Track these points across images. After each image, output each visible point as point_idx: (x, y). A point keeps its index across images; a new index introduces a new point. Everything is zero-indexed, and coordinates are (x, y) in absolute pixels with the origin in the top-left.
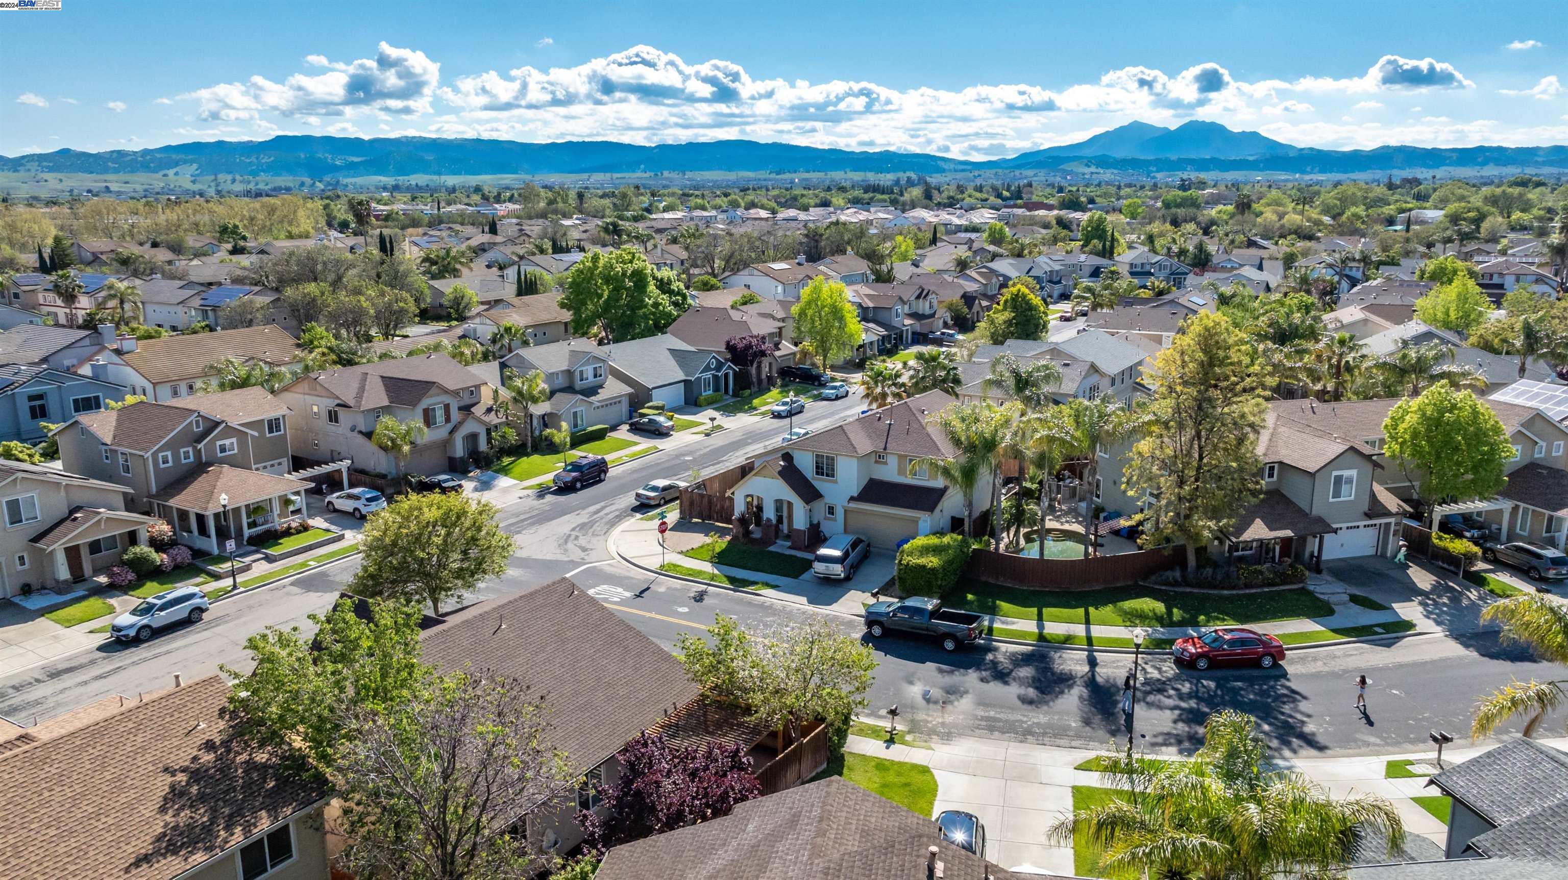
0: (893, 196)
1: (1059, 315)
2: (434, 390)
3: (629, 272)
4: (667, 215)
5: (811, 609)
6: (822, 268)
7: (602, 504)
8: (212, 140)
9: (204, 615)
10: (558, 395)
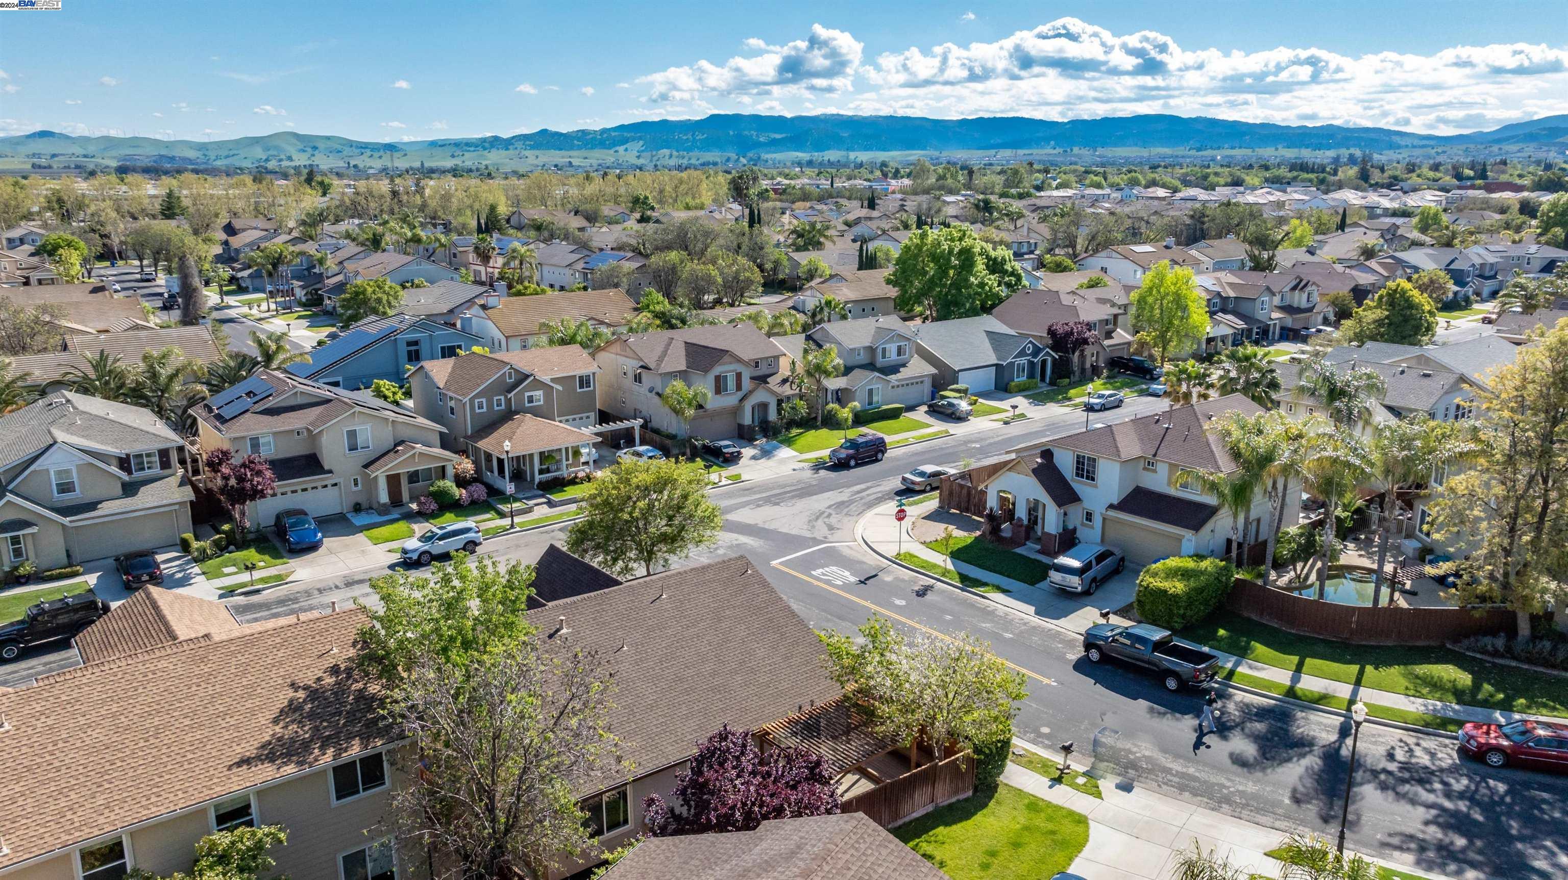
0: (1322, 176)
1: (1481, 316)
2: (726, 358)
3: (956, 250)
4: (1056, 193)
5: (1037, 621)
6: (1193, 252)
7: (869, 484)
8: (657, 119)
9: (477, 548)
10: (857, 372)
